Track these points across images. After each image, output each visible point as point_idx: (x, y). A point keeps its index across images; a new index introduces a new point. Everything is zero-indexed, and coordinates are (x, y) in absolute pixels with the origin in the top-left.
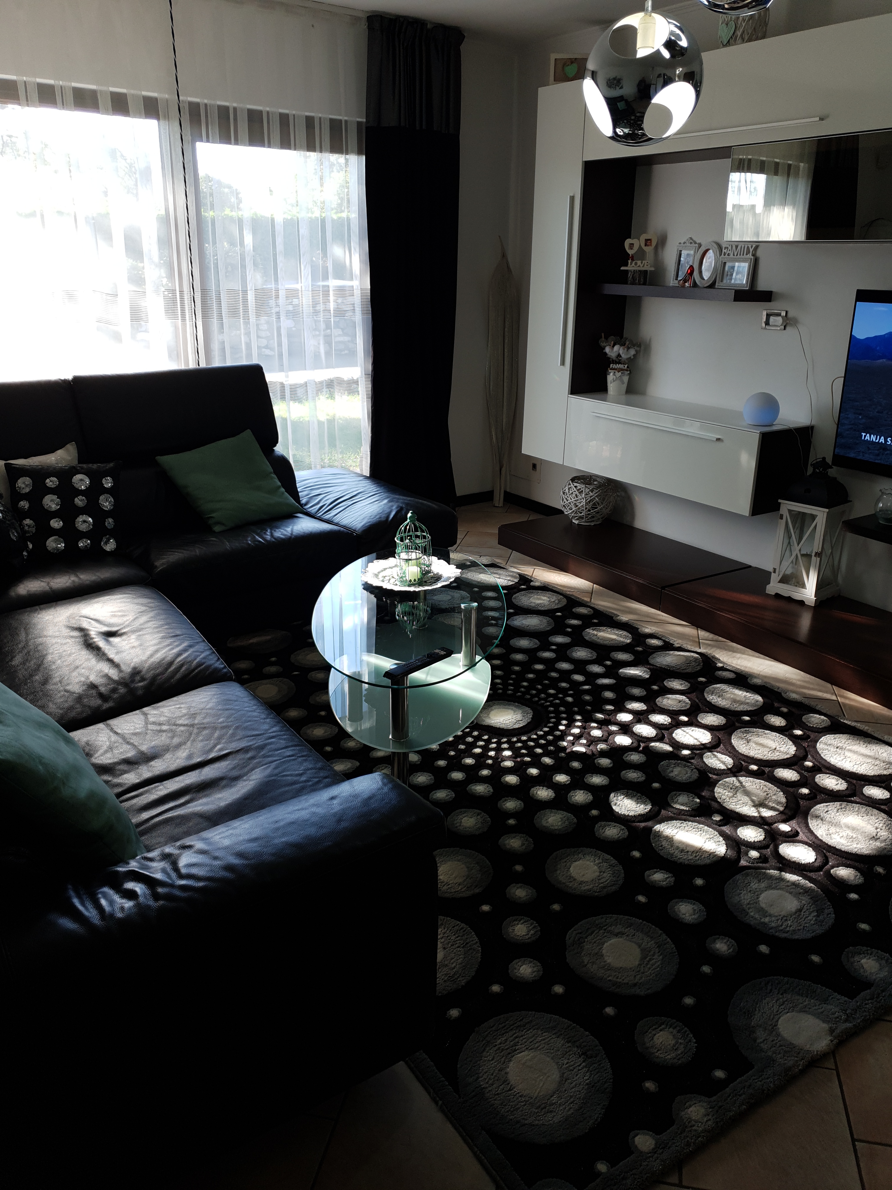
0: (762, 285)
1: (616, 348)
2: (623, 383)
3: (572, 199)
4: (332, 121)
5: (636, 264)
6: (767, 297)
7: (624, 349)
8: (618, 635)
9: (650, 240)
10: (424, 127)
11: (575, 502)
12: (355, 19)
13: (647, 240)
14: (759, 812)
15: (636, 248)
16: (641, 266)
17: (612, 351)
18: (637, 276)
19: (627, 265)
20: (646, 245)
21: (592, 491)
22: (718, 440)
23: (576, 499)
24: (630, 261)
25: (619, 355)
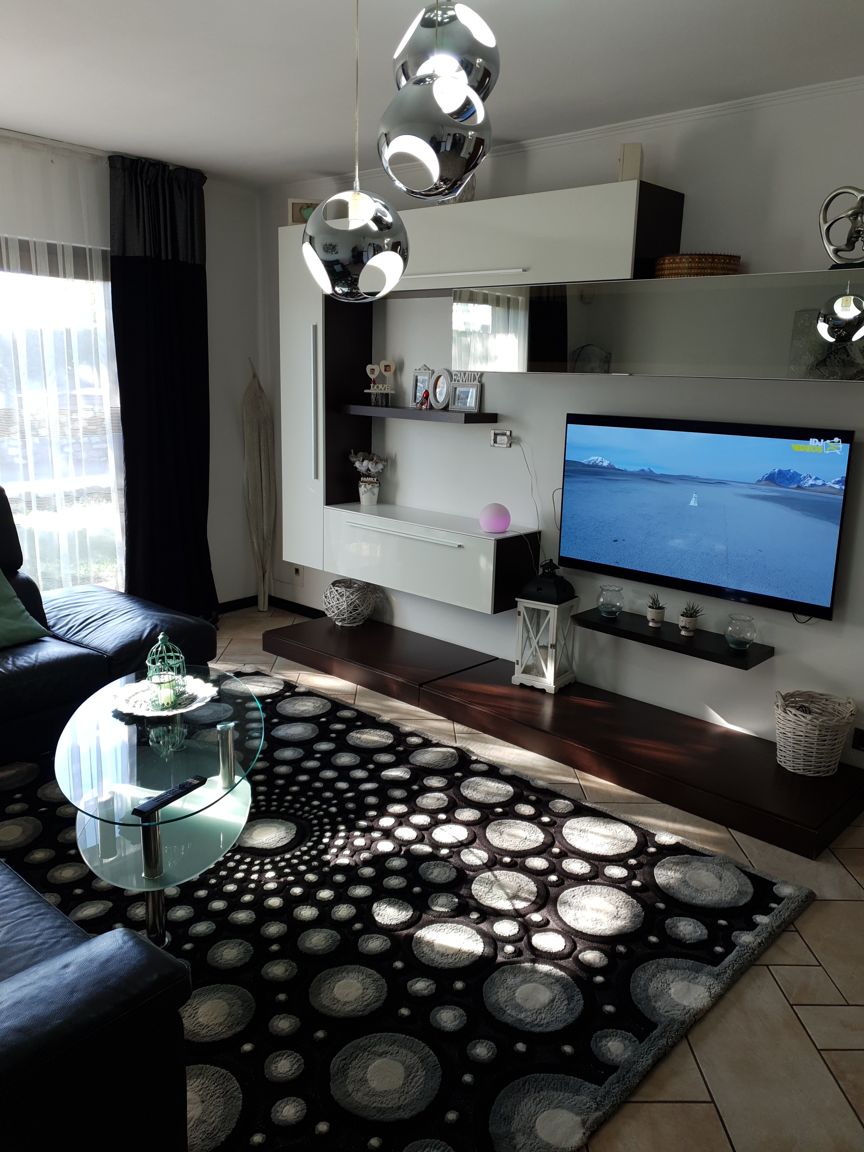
0: (489, 409)
1: (365, 463)
2: (374, 494)
3: (315, 328)
4: (75, 248)
5: (378, 387)
6: (493, 418)
7: (372, 464)
8: (380, 736)
9: (388, 366)
10: (170, 258)
11: (337, 605)
12: (95, 158)
13: (386, 366)
14: (513, 905)
15: (377, 373)
16: (383, 389)
17: (362, 465)
18: (379, 398)
19: (369, 388)
20: (385, 370)
21: (352, 594)
22: (460, 546)
23: (338, 602)
24: (372, 385)
25: (368, 470)
